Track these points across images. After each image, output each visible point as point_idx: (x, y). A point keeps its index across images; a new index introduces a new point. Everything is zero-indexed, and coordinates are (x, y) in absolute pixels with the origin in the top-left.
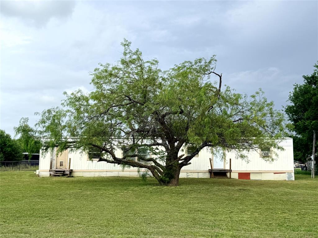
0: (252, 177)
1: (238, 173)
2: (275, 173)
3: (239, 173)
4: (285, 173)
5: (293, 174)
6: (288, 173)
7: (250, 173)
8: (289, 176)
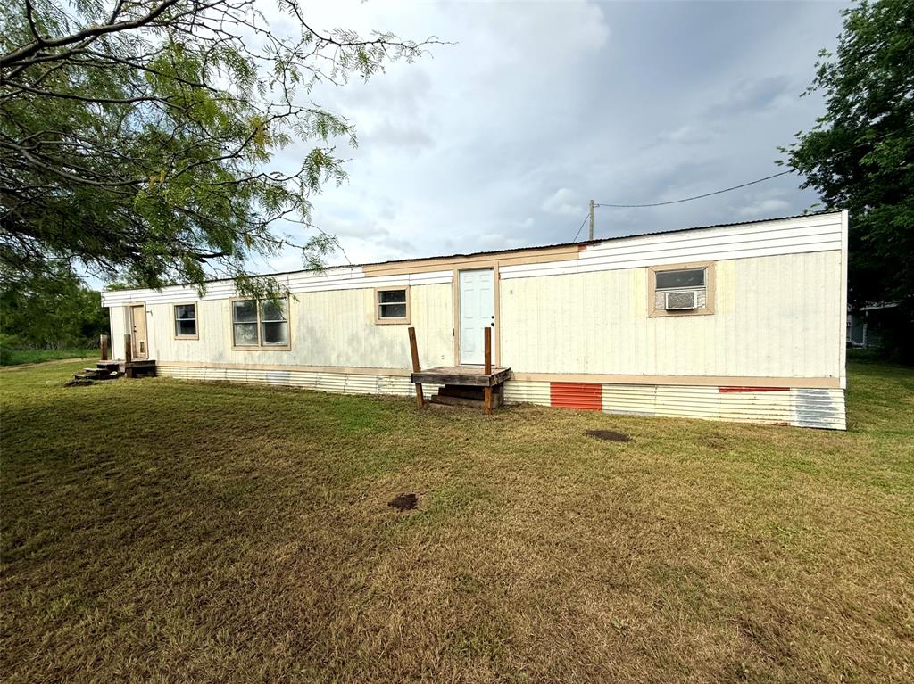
0: (612, 402)
1: (549, 385)
2: (723, 390)
3: (552, 383)
4: (787, 389)
5: (838, 399)
6: (805, 390)
7: (600, 385)
8: (810, 405)
